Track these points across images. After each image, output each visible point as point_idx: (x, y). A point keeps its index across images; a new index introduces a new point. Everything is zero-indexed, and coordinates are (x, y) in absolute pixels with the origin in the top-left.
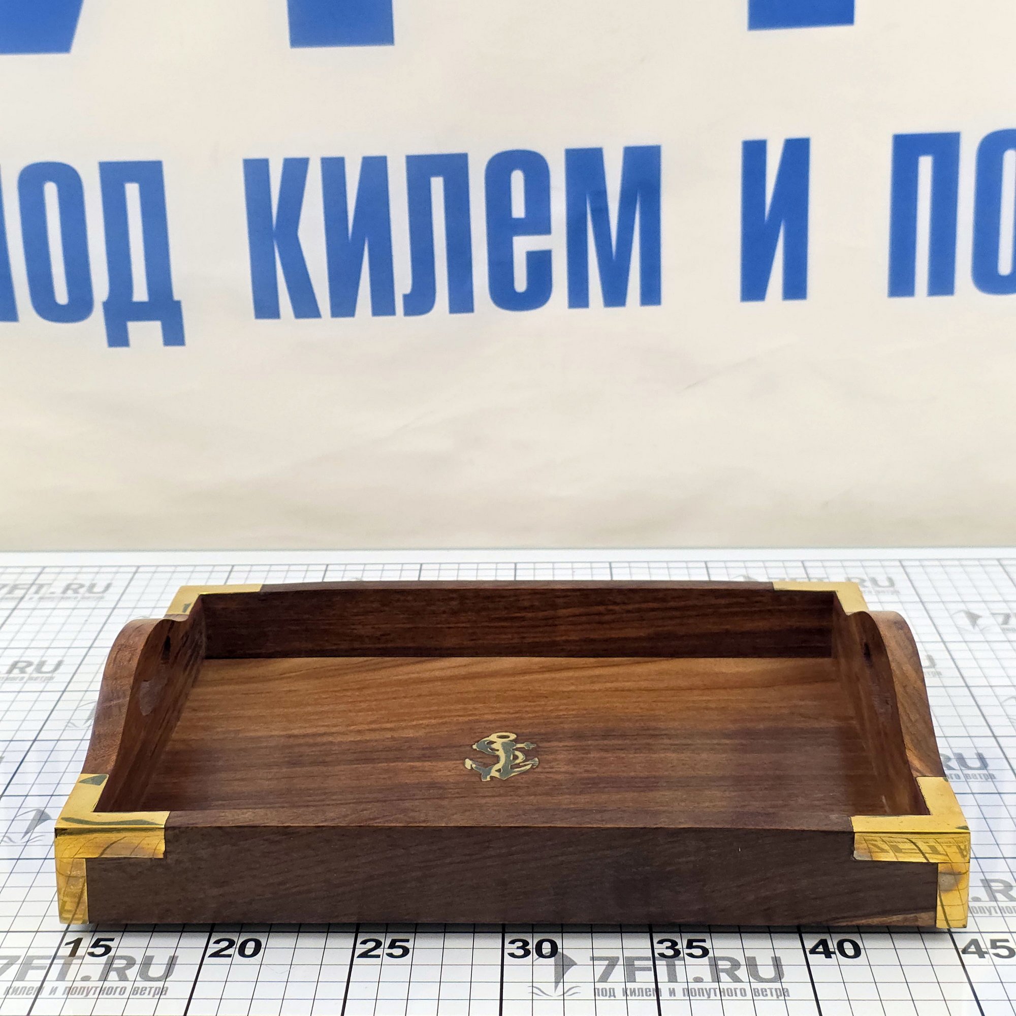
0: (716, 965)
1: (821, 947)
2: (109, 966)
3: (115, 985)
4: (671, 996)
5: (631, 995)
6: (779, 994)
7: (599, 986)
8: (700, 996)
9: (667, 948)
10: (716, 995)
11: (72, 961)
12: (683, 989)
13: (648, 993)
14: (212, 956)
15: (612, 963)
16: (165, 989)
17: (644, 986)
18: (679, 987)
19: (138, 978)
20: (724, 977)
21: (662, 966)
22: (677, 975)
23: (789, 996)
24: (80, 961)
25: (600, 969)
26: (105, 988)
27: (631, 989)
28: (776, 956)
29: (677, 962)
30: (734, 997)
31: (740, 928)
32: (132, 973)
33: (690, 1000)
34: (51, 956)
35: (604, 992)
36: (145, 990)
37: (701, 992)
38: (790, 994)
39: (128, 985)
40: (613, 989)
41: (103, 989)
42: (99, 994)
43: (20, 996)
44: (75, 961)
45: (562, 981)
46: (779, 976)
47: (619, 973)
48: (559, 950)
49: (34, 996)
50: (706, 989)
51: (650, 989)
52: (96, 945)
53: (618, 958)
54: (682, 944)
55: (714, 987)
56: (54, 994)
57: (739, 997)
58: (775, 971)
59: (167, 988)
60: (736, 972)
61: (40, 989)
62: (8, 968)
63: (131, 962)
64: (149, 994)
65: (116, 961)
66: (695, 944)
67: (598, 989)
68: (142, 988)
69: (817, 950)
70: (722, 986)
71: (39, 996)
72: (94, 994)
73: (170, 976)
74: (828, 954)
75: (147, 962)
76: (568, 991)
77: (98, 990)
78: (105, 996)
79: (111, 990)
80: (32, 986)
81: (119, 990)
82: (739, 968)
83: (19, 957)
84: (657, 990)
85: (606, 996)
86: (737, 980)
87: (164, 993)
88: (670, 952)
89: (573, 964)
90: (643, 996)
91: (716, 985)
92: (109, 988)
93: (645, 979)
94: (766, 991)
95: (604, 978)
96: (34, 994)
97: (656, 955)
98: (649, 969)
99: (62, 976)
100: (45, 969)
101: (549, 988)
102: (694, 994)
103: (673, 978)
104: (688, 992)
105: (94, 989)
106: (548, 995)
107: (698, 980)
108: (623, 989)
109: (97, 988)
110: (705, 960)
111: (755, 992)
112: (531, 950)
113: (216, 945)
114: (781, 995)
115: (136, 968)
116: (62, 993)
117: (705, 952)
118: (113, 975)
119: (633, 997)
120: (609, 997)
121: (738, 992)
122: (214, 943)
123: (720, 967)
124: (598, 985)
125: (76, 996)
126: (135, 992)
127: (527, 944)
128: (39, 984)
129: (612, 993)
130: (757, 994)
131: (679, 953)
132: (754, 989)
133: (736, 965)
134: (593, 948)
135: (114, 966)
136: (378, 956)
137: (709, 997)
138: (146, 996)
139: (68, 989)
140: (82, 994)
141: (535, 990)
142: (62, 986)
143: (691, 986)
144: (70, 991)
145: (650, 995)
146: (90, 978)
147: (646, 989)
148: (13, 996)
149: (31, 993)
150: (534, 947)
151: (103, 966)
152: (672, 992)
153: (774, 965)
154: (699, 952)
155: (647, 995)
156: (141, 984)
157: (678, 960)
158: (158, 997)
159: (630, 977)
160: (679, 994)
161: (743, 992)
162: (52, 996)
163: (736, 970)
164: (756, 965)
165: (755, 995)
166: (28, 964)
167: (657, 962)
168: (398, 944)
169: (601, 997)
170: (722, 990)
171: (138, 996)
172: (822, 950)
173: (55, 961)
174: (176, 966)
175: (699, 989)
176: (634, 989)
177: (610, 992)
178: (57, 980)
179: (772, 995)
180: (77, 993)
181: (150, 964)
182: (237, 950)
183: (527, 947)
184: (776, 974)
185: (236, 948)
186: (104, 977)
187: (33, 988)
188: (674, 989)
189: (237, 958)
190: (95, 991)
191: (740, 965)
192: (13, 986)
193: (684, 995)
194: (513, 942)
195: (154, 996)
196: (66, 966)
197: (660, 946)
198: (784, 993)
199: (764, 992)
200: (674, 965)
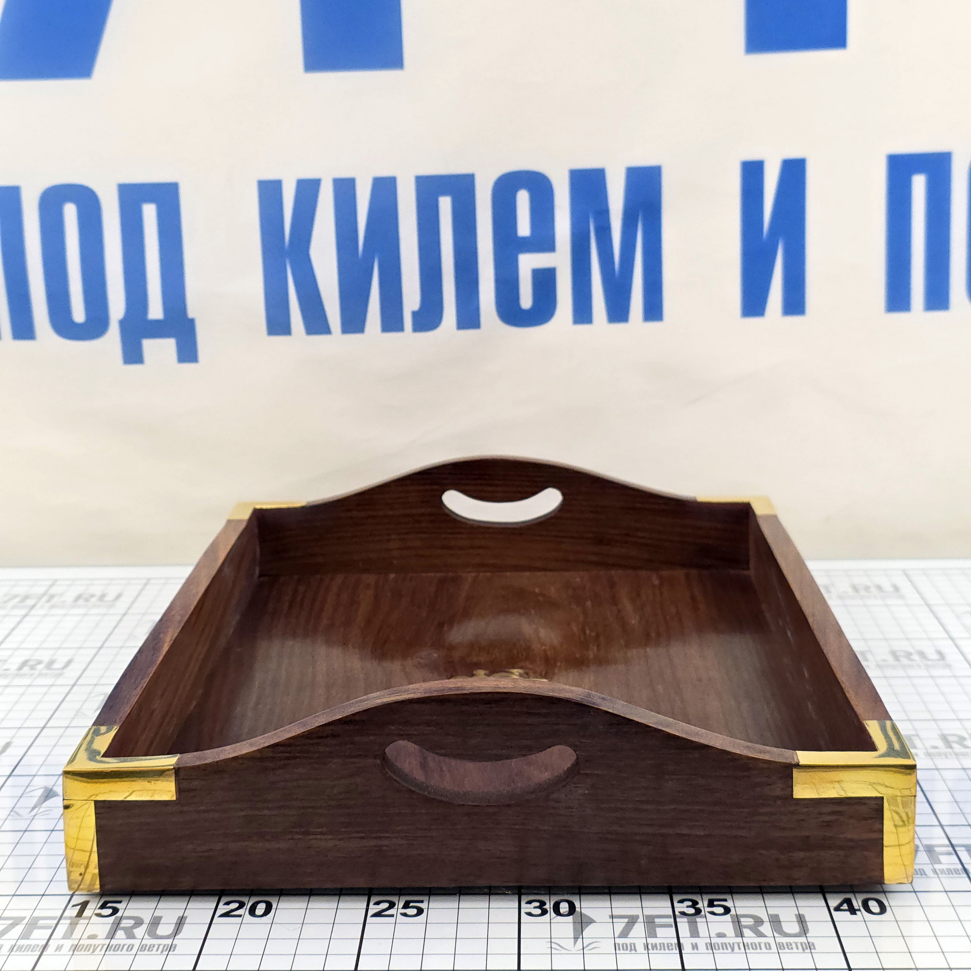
0: (738, 922)
1: (845, 905)
2: (116, 926)
3: (122, 942)
4: (693, 949)
5: (653, 949)
6: (805, 947)
7: (620, 941)
8: (723, 949)
9: (688, 907)
10: (739, 949)
11: (79, 921)
12: (706, 944)
13: (670, 948)
14: (222, 916)
15: (632, 921)
16: (174, 946)
17: (666, 941)
18: (701, 942)
19: (146, 936)
20: (747, 932)
21: (684, 925)
22: (699, 930)
23: (815, 949)
24: (86, 921)
25: (620, 925)
26: (112, 945)
27: (652, 944)
28: (800, 913)
29: (698, 920)
30: (759, 951)
31: (762, 890)
32: (140, 932)
33: (713, 953)
34: (57, 917)
35: (625, 947)
36: (154, 947)
37: (724, 946)
38: (816, 947)
39: (136, 943)
40: (634, 945)
41: (110, 946)
42: (106, 951)
43: (25, 953)
44: (81, 921)
45: (581, 937)
46: (804, 931)
47: (639, 929)
48: (577, 909)
49: (39, 953)
50: (729, 944)
51: (672, 944)
52: (103, 907)
53: (638, 917)
54: (703, 904)
55: (738, 941)
56: (60, 951)
57: (764, 950)
58: (800, 927)
59: (176, 946)
60: (759, 928)
61: (45, 947)
62: (13, 928)
63: (139, 922)
64: (157, 950)
65: (124, 921)
66: (716, 903)
67: (619, 944)
68: (150, 945)
69: (842, 908)
70: (746, 940)
71: (44, 953)
72: (101, 950)
73: (179, 934)
74: (853, 911)
75: (156, 922)
76: (588, 946)
77: (105, 947)
78: (111, 952)
79: (118, 947)
80: (38, 944)
81: (126, 947)
82: (762, 924)
83: (24, 918)
84: (679, 945)
85: (627, 949)
86: (761, 935)
87: (172, 949)
88: (692, 911)
89: (591, 921)
90: (664, 950)
91: (739, 940)
92: (116, 945)
93: (666, 935)
94: (791, 945)
95: (624, 934)
96: (39, 951)
97: (677, 913)
98: (670, 926)
99: (68, 935)
100: (51, 928)
101: (569, 943)
102: (717, 948)
103: (695, 933)
104: (711, 946)
105: (100, 947)
106: (567, 950)
107: (721, 935)
108: (644, 944)
109: (104, 945)
110: (728, 917)
111: (780, 946)
112: (549, 910)
113: (226, 907)
114: (807, 948)
115: (144, 927)
116: (68, 950)
117: (727, 910)
118: (120, 934)
119: (655, 951)
120: (631, 950)
121: (763, 946)
122: (224, 904)
123: (743, 923)
124: (618, 941)
125: (82, 952)
126: (143, 949)
127: (545, 904)
128: (44, 942)
129: (633, 948)
130: (782, 948)
131: (701, 911)
132: (779, 943)
133: (759, 921)
134: (611, 908)
135: (122, 925)
136: (392, 916)
137: (733, 950)
138: (154, 952)
139: (73, 947)
140: (89, 950)
141: (554, 945)
142: (68, 944)
143: (714, 941)
144: (75, 948)
145: (672, 949)
146: (97, 936)
147: (668, 944)
148: (18, 953)
149: (35, 951)
150: (552, 906)
151: (110, 925)
152: (695, 947)
153: (798, 921)
154: (721, 910)
155: (669, 949)
156: (148, 941)
157: (700, 917)
158: (167, 953)
159: (651, 932)
160: (702, 947)
161: (768, 946)
162: (57, 953)
163: (758, 926)
164: (780, 922)
165: (781, 949)
166: (33, 924)
167: (678, 920)
168: (411, 904)
169: (622, 951)
170: (745, 944)
171: (146, 952)
172: (847, 908)
173: (61, 922)
174: (185, 925)
175: (722, 944)
176: (656, 945)
177: (631, 946)
178: (63, 939)
179: (797, 948)
180: (83, 950)
181: (159, 924)
182: (248, 910)
183: (545, 907)
184: (800, 930)
185: (246, 909)
186: (112, 935)
187: (38, 946)
188: (696, 944)
189: (248, 918)
190: (102, 948)
191: (763, 921)
192: (18, 943)
193: (707, 949)
194: (529, 902)
195: (162, 952)
196: (73, 925)
197: (680, 905)
198: (810, 946)
199: (789, 945)
200: (696, 922)
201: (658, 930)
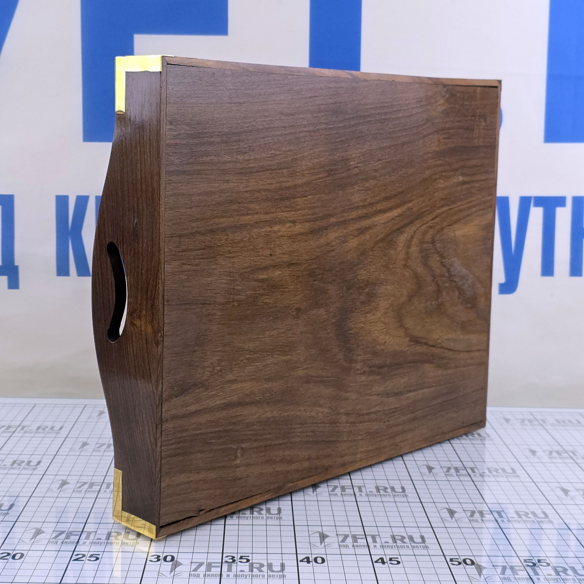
0: (252, 566)
1: (306, 559)
4: (227, 577)
5: (208, 576)
6: (281, 577)
8: (241, 577)
9: (229, 559)
10: (249, 577)
12: (234, 575)
15: (201, 564)
17: (215, 573)
18: (232, 574)
20: (255, 570)
21: (225, 567)
22: (232, 569)
23: (285, 577)
25: (194, 567)
28: (283, 562)
29: (233, 564)
30: (258, 578)
33: (236, 578)
35: (194, 575)
40: (199, 574)
45: (174, 571)
47: (203, 568)
48: (175, 559)
50: (245, 575)
51: (217, 574)
53: (204, 563)
54: (237, 558)
66: (243, 558)
69: (303, 560)
70: (253, 573)
74: (308, 562)
76: (176, 575)
84: (221, 575)
86: (261, 571)
88: (231, 561)
89: (181, 564)
90: (213, 577)
91: (250, 573)
93: (216, 571)
95: (195, 570)
97: (223, 561)
98: (219, 567)
101: (167, 573)
102: (239, 576)
103: (229, 570)
104: (236, 576)
106: (166, 576)
107: (242, 571)
108: (204, 574)
110: (248, 564)
111: (269, 576)
112: (161, 559)
117: (248, 561)
119: (208, 577)
120: (196, 577)
121: (261, 576)
123: (254, 566)
124: (192, 573)
131: (235, 561)
133: (262, 565)
134: (192, 559)
136: (83, 560)
137: (246, 577)
141: (160, 574)
143: (238, 573)
145: (217, 576)
150: (163, 558)
153: (281, 566)
154: (245, 561)
155: (215, 576)
159: (209, 570)
160: (231, 576)
161: (263, 576)
163: (262, 567)
164: (272, 566)
167: (223, 564)
168: (94, 556)
169: (192, 577)
170: (253, 575)
172: (306, 561)
175: (242, 575)
176: (209, 575)
177: (197, 575)
179: (277, 577)
182: (11, 557)
183: (159, 558)
184: (281, 569)
188: (229, 575)
189: (11, 560)
191: (264, 566)
193: (234, 577)
194: (152, 556)
197: (226, 558)
198: (283, 577)
199: (274, 576)
200: (232, 566)
201: (212, 569)
